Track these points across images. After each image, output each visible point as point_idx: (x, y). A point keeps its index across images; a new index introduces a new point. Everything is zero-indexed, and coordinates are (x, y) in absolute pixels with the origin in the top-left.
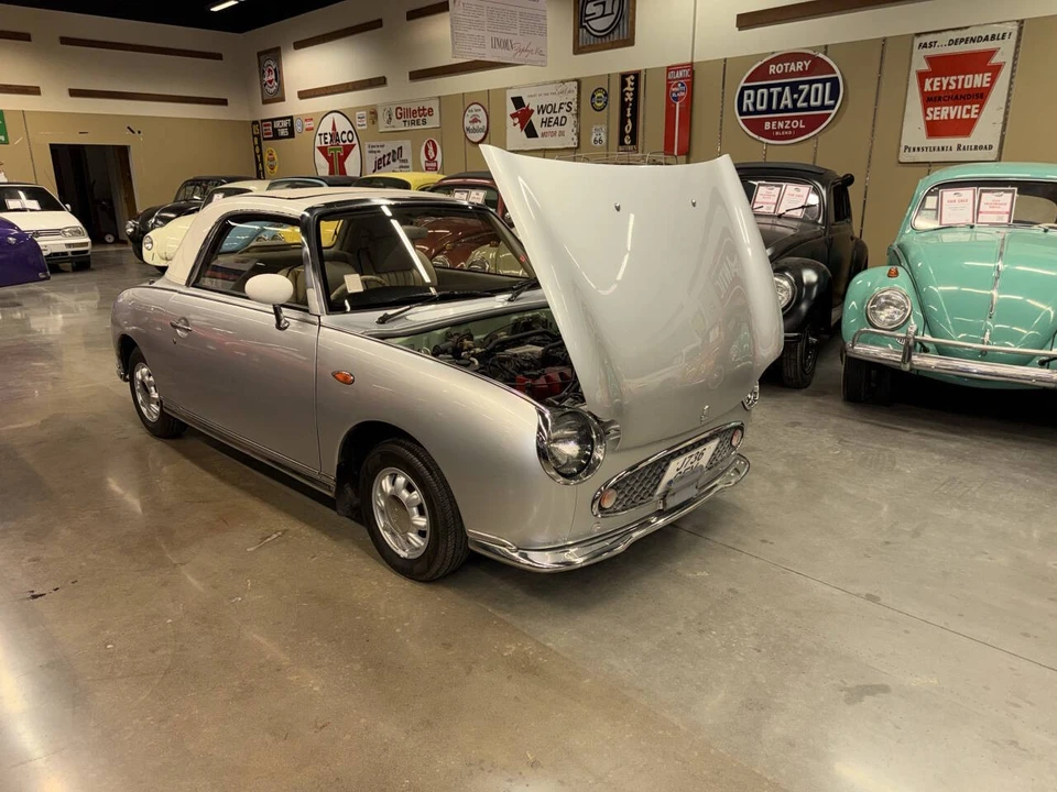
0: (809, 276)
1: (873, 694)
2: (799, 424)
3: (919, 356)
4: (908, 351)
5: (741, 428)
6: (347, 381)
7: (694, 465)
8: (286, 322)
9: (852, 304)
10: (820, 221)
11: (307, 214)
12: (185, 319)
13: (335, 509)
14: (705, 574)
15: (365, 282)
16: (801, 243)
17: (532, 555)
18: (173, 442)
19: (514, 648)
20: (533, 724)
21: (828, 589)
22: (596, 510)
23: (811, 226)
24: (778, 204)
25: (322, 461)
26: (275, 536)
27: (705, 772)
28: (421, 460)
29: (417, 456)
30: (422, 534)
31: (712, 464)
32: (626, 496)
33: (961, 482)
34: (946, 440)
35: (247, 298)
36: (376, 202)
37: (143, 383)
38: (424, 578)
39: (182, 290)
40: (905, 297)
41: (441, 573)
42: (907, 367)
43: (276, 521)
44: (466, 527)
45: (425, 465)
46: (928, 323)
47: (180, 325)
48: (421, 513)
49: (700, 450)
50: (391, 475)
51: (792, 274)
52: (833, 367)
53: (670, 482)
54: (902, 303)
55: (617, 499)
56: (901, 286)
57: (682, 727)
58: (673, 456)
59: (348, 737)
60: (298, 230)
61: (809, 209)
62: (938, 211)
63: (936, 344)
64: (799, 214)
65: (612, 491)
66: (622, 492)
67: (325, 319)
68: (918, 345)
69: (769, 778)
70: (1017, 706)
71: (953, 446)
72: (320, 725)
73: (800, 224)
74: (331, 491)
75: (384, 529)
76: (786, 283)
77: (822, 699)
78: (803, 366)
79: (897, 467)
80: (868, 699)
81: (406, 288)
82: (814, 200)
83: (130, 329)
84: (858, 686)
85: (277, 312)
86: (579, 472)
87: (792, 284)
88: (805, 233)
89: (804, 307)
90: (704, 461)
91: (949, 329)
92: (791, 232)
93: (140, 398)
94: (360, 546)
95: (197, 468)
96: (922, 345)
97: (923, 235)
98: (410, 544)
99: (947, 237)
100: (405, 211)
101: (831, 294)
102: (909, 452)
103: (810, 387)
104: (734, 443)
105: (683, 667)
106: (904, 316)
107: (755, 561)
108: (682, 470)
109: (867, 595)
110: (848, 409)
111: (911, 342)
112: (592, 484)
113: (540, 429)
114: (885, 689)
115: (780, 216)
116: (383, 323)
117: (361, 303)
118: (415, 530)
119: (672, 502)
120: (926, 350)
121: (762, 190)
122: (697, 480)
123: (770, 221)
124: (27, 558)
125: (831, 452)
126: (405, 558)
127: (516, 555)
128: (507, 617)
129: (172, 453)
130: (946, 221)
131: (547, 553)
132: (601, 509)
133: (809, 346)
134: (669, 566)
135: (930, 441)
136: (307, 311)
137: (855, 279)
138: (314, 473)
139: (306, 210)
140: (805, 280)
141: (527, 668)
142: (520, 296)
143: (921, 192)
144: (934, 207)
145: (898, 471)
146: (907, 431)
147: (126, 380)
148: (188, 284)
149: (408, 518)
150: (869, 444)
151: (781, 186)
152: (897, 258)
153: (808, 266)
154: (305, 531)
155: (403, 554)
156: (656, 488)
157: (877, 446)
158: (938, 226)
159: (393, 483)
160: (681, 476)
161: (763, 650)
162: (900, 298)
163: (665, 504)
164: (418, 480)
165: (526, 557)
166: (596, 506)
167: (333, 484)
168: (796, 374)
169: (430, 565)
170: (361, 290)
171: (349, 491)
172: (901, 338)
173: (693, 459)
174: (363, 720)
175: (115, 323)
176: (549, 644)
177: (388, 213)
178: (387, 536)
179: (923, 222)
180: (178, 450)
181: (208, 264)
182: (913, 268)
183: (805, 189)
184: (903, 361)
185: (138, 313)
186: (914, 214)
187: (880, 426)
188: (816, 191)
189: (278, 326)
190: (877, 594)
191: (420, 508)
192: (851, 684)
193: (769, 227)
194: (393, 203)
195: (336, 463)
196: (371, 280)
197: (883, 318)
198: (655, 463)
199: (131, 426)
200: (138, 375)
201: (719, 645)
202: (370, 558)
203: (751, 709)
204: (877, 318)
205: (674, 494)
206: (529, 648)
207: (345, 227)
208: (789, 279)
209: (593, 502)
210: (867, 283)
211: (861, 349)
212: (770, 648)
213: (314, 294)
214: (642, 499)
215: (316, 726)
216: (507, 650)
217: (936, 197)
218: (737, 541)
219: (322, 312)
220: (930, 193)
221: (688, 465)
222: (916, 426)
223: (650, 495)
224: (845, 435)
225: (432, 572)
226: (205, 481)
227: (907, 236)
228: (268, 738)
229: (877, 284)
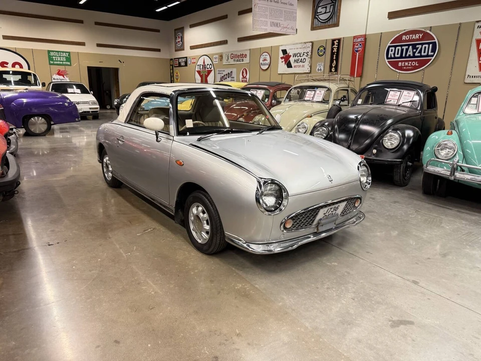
0: (409, 133)
1: (405, 325)
2: (398, 202)
3: (460, 173)
4: (454, 170)
5: (360, 198)
6: (181, 165)
7: (334, 212)
8: (160, 138)
9: (428, 148)
10: (419, 108)
11: (173, 93)
12: (123, 137)
13: (174, 220)
14: (336, 264)
15: (194, 124)
16: (408, 118)
17: (253, 246)
18: (116, 189)
19: (240, 286)
20: (242, 318)
21: (394, 276)
22: (282, 229)
23: (414, 111)
24: (398, 100)
25: (170, 200)
26: (150, 230)
27: (315, 348)
28: (208, 200)
29: (207, 198)
30: (207, 233)
31: (344, 213)
32: (298, 223)
33: (473, 235)
35: (145, 128)
37: (106, 164)
38: (207, 253)
39: (123, 124)
40: (454, 144)
41: (212, 253)
42: (452, 178)
43: (151, 224)
44: (225, 230)
45: (210, 202)
46: (465, 158)
47: (120, 139)
48: (208, 224)
49: (336, 206)
50: (197, 206)
51: (401, 132)
52: (419, 178)
53: (321, 220)
54: (453, 148)
55: (293, 225)
56: (453, 139)
57: (309, 328)
58: (322, 207)
59: (161, 314)
60: (168, 100)
61: (414, 102)
62: (477, 105)
63: (469, 168)
64: (409, 104)
65: (290, 220)
66: (296, 222)
67: (176, 138)
68: (459, 168)
69: (345, 355)
70: (477, 338)
72: (151, 307)
73: (409, 109)
74: (173, 212)
75: (193, 230)
76: (397, 136)
77: (379, 324)
79: (443, 225)
80: (402, 326)
82: (416, 98)
83: (102, 141)
84: (398, 320)
85: (157, 135)
86: (275, 210)
87: (400, 136)
88: (410, 113)
89: (405, 147)
90: (339, 211)
91: (476, 161)
92: (404, 113)
93: (105, 170)
94: (184, 238)
95: (124, 201)
96: (462, 168)
97: (468, 116)
98: (202, 237)
101: (419, 143)
102: (452, 219)
103: (407, 186)
104: (356, 205)
105: (316, 302)
106: (453, 153)
107: (362, 261)
108: (327, 214)
109: (413, 281)
110: (423, 197)
111: (455, 166)
112: (280, 216)
114: (411, 323)
115: (399, 105)
116: (200, 141)
117: (193, 131)
118: (205, 231)
119: (321, 229)
120: (463, 171)
121: (391, 93)
122: (336, 220)
123: (394, 107)
124: (49, 230)
125: (411, 216)
126: (200, 243)
127: (245, 245)
128: (240, 273)
129: (115, 194)
131: (260, 246)
132: (285, 228)
133: (407, 167)
134: (319, 259)
135: (463, 215)
136: (169, 134)
137: (431, 135)
138: (166, 203)
139: (173, 91)
140: (406, 135)
141: (245, 295)
142: (264, 132)
143: (469, 95)
144: (476, 103)
145: (443, 227)
146: (451, 209)
147: (100, 162)
148: (125, 122)
149: (202, 224)
150: (430, 214)
151: (401, 91)
152: (454, 126)
153: (409, 129)
154: (162, 229)
155: (200, 241)
156: (313, 222)
157: (434, 215)
158: (477, 112)
159: (197, 210)
160: (326, 217)
161: (356, 299)
162: (452, 145)
163: (318, 230)
164: (207, 210)
165: (249, 246)
166: (282, 226)
167: (174, 210)
168: (400, 179)
169: (210, 247)
170: (192, 126)
171: (180, 213)
172: (451, 164)
173: (332, 210)
174: (169, 308)
175: (97, 139)
176: (257, 286)
178: (194, 233)
179: (468, 111)
180: (118, 193)
181: (135, 112)
182: (461, 131)
183: (412, 93)
184: (451, 175)
185: (107, 135)
186: (465, 106)
187: (440, 206)
188: (418, 94)
189: (157, 141)
190: (418, 281)
191: (207, 221)
192: (395, 319)
193: (394, 110)
195: (175, 200)
196: (201, 123)
197: (442, 154)
198: (313, 210)
199: (101, 182)
200: (105, 160)
201: (335, 295)
202: (187, 243)
203: (344, 324)
204: (439, 154)
205: (322, 226)
206: (248, 287)
207: (195, 102)
208: (399, 134)
209: (281, 224)
210: (436, 137)
211: (431, 169)
212: (359, 299)
213: (172, 127)
214: (306, 226)
215: (149, 308)
216: (237, 286)
217: (477, 98)
218: (355, 251)
219: (175, 135)
220: (473, 96)
221: (330, 212)
222: (456, 207)
223: (310, 225)
224: (419, 209)
225: (211, 250)
226: (126, 206)
227: (460, 117)
228: (129, 310)
229: (441, 137)
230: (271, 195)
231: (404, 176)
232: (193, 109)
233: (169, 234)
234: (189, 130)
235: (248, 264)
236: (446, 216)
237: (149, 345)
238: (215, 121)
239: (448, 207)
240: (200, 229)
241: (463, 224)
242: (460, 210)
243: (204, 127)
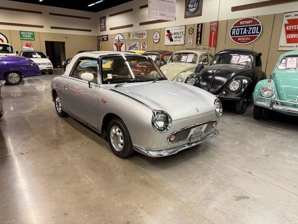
0: (245, 81)
1: (244, 199)
2: (239, 124)
3: (276, 106)
4: (272, 104)
5: (216, 122)
6: (105, 102)
7: (200, 130)
8: (91, 86)
9: (256, 90)
10: (251, 66)
11: (99, 57)
12: (68, 85)
13: (101, 137)
14: (201, 162)
15: (113, 77)
16: (244, 72)
17: (150, 152)
18: (64, 118)
19: (143, 177)
20: (144, 197)
21: (237, 169)
23: (248, 67)
24: (238, 61)
25: (98, 124)
26: (86, 143)
27: (190, 215)
28: (122, 124)
29: (122, 123)
30: (122, 144)
31: (206, 131)
32: (178, 138)
33: (284, 143)
34: (283, 131)
35: (82, 79)
37: (58, 102)
38: (122, 157)
39: (68, 77)
40: (272, 88)
41: (125, 157)
42: (271, 109)
43: (86, 140)
44: (133, 143)
45: (123, 125)
46: (279, 96)
47: (66, 86)
48: (122, 139)
49: (201, 126)
50: (115, 128)
51: (240, 80)
52: (251, 109)
53: (192, 135)
54: (271, 90)
55: (175, 138)
56: (271, 85)
57: (185, 202)
58: (192, 127)
59: (93, 196)
61: (248, 63)
63: (281, 102)
64: (244, 64)
65: (173, 136)
66: (177, 136)
67: (101, 85)
68: (275, 102)
69: (208, 218)
70: (288, 206)
71: (284, 133)
72: (87, 192)
73: (245, 67)
74: (100, 132)
75: (113, 143)
76: (238, 83)
77: (228, 199)
79: (266, 137)
80: (242, 200)
82: (249, 60)
83: (55, 88)
84: (240, 196)
85: (89, 84)
86: (164, 130)
87: (240, 84)
88: (246, 69)
89: (243, 90)
90: (203, 130)
91: (285, 98)
92: (242, 69)
93: (57, 106)
94: (107, 148)
95: (69, 125)
96: (277, 103)
97: (280, 71)
98: (119, 147)
99: (288, 71)
101: (251, 88)
102: (271, 133)
103: (244, 114)
104: (213, 126)
105: (190, 186)
106: (272, 93)
108: (196, 132)
109: (248, 172)
110: (254, 120)
111: (273, 101)
112: (167, 134)
113: (153, 116)
114: (248, 198)
115: (239, 64)
116: (116, 87)
117: (112, 81)
118: (120, 143)
119: (192, 141)
120: (278, 104)
121: (234, 57)
122: (201, 135)
123: (236, 66)
124: (22, 144)
125: (246, 132)
126: (117, 151)
127: (145, 152)
128: (143, 169)
129: (64, 121)
130: (288, 67)
131: (155, 152)
132: (170, 141)
133: (244, 102)
134: (191, 159)
135: (278, 131)
136: (97, 83)
137: (258, 82)
138: (96, 126)
140: (243, 83)
141: (146, 183)
143: (281, 58)
144: (285, 63)
146: (271, 128)
147: (54, 101)
149: (119, 139)
150: (258, 130)
151: (240, 56)
152: (272, 77)
153: (245, 78)
154: (94, 143)
155: (117, 150)
156: (187, 137)
157: (261, 131)
158: (285, 68)
159: (115, 130)
161: (214, 184)
162: (271, 88)
163: (190, 141)
164: (122, 130)
165: (148, 152)
166: (168, 140)
167: (101, 130)
168: (240, 110)
169: (123, 153)
171: (105, 132)
172: (270, 100)
173: (199, 129)
174: (98, 192)
175: (52, 86)
176: (153, 177)
178: (113, 145)
179: (280, 67)
180: (65, 120)
181: (75, 69)
182: (276, 80)
183: (247, 57)
184: (270, 107)
185: (58, 84)
186: (278, 65)
187: (264, 126)
188: (250, 57)
189: (89, 87)
190: (251, 172)
191: (122, 137)
192: (238, 195)
193: (235, 67)
195: (102, 124)
197: (265, 94)
198: (187, 129)
199: (54, 113)
200: (57, 100)
201: (201, 181)
202: (109, 151)
203: (207, 199)
204: (263, 94)
205: (193, 139)
206: (147, 178)
207: (113, 63)
208: (239, 82)
209: (168, 138)
210: (261, 84)
211: (259, 103)
212: (216, 184)
213: (99, 79)
214: (183, 139)
215: (86, 192)
216: (141, 177)
217: (285, 60)
218: (213, 154)
219: (101, 84)
220: (283, 58)
221: (198, 131)
222: (274, 126)
223: (185, 138)
224: (252, 128)
225: (124, 155)
226: (70, 128)
227: (276, 71)
228: (73, 194)
229: (264, 84)
230: (161, 120)
231: (242, 108)
232: (112, 67)
233: (98, 145)
234: (110, 80)
235: (147, 163)
236: (268, 131)
237: (86, 216)
238: (126, 75)
239: (269, 126)
240: (117, 142)
241: (278, 136)
242: (276, 128)
243: (119, 78)
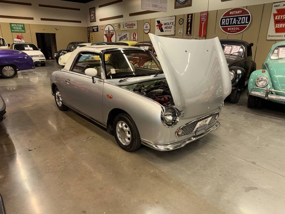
0: (239, 72)
1: (253, 190)
2: (234, 113)
3: (270, 95)
4: (267, 94)
5: (218, 114)
6: (110, 97)
7: (205, 123)
8: (95, 81)
9: (251, 80)
10: (243, 56)
11: (101, 52)
12: (69, 80)
13: (106, 131)
14: (206, 154)
15: (116, 71)
16: (237, 62)
17: (158, 146)
18: (65, 112)
19: (153, 171)
20: (157, 192)
21: (241, 159)
22: (176, 135)
23: (240, 58)
24: (231, 51)
25: (104, 119)
26: (91, 137)
27: (204, 208)
29: (128, 118)
30: (129, 139)
31: (209, 123)
32: (185, 131)
33: (281, 132)
34: (278, 119)
35: (85, 74)
36: (119, 49)
37: (58, 96)
38: (130, 150)
39: (68, 72)
40: (267, 78)
41: (134, 150)
42: (267, 98)
43: (91, 134)
44: (141, 137)
45: (130, 120)
46: (273, 86)
47: (68, 81)
48: (129, 133)
49: (206, 119)
50: (121, 123)
51: (234, 71)
52: (245, 98)
53: (197, 128)
54: (266, 80)
55: (182, 132)
56: (266, 75)
57: (198, 195)
58: (198, 121)
59: (108, 192)
60: (99, 56)
61: (240, 53)
62: (278, 54)
63: (276, 92)
64: (237, 54)
65: (181, 130)
66: (184, 130)
67: (105, 81)
68: (270, 92)
69: (222, 211)
71: (279, 121)
72: (101, 188)
73: (237, 57)
74: (106, 126)
75: (119, 137)
76: (232, 74)
77: (238, 190)
78: (236, 97)
79: (262, 126)
80: (251, 191)
81: (127, 73)
82: (241, 50)
83: (55, 82)
84: (248, 187)
85: (93, 78)
86: (172, 124)
87: (234, 74)
88: (238, 60)
89: (237, 80)
90: (207, 123)
91: (280, 88)
92: (234, 59)
93: (57, 100)
94: (113, 141)
95: (71, 119)
96: (271, 92)
97: (273, 61)
98: (126, 142)
99: (280, 61)
100: (127, 52)
101: (246, 76)
102: (266, 122)
103: (238, 103)
104: (216, 118)
105: (199, 179)
106: (266, 84)
107: (221, 151)
108: (201, 125)
109: (252, 162)
110: (249, 109)
111: (268, 91)
112: (176, 128)
113: (162, 112)
114: (256, 188)
115: (231, 55)
116: (120, 82)
117: (115, 76)
118: (127, 138)
119: (198, 134)
120: (272, 94)
121: (226, 47)
122: (205, 128)
123: (228, 56)
124: (28, 140)
125: (243, 122)
126: (124, 145)
127: (154, 146)
128: (151, 162)
129: (65, 115)
130: (280, 57)
131: (162, 146)
132: (178, 134)
133: (238, 92)
134: (196, 151)
135: (273, 120)
136: (101, 78)
138: (101, 121)
139: (101, 51)
141: (156, 176)
142: (157, 75)
143: (273, 48)
144: (277, 53)
145: (263, 127)
146: (266, 116)
147: (53, 95)
148: (70, 70)
149: (125, 135)
150: (254, 120)
151: (232, 46)
152: (265, 67)
153: (239, 69)
154: (98, 136)
155: (124, 144)
156: (193, 130)
157: (256, 120)
158: (277, 58)
159: (122, 125)
160: (201, 127)
161: (222, 176)
162: (265, 78)
163: (196, 134)
164: (128, 125)
165: (156, 146)
166: (176, 134)
167: (106, 125)
168: (234, 99)
169: (131, 147)
170: (115, 73)
171: (110, 126)
172: (265, 90)
173: (204, 122)
174: (112, 188)
175: (51, 80)
176: (162, 170)
177: (123, 52)
178: (120, 139)
179: (273, 57)
180: (67, 114)
181: (75, 65)
182: (270, 70)
183: (239, 47)
184: (265, 97)
185: (57, 78)
186: (271, 55)
187: (259, 115)
188: (242, 48)
189: (93, 82)
190: (255, 162)
191: (129, 132)
192: (246, 186)
193: (228, 58)
194: (124, 49)
195: (107, 119)
196: (118, 70)
197: (260, 84)
198: (194, 123)
199: (54, 107)
200: (57, 94)
201: (209, 173)
202: (115, 145)
203: (218, 192)
204: (258, 84)
205: (198, 131)
206: (157, 171)
208: (233, 72)
209: (176, 133)
210: (254, 74)
211: (254, 93)
212: (224, 175)
213: (103, 74)
214: (189, 132)
215: (100, 188)
216: (151, 171)
217: (277, 50)
218: (216, 145)
219: (105, 79)
220: (276, 49)
221: (203, 124)
222: (268, 115)
223: (192, 131)
224: (247, 117)
225: (132, 149)
226: (73, 122)
227: (268, 61)
228: (87, 191)
229: (258, 75)
230: (170, 115)
233: (103, 139)
234: (113, 75)
235: (154, 157)
236: (263, 120)
237: (105, 213)
239: (263, 115)
240: (124, 136)
241: (274, 125)
242: (271, 117)
243: (123, 73)
